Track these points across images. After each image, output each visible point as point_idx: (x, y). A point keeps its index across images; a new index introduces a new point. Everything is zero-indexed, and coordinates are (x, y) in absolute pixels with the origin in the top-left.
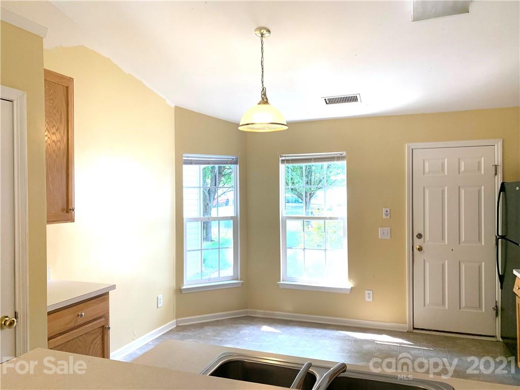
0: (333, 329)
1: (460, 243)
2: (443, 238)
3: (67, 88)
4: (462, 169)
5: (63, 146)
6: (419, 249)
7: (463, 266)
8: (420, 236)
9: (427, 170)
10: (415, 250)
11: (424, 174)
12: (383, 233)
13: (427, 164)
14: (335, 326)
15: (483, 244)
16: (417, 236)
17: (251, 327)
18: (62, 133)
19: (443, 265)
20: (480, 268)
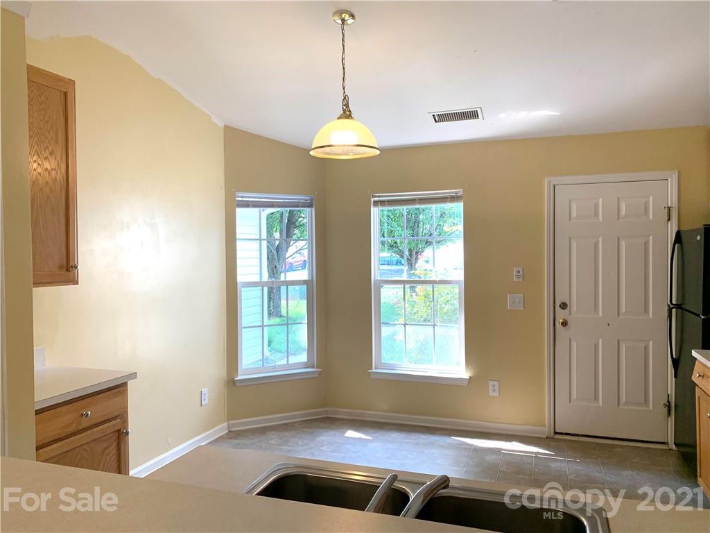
0: (444, 435)
1: (618, 315)
2: (596, 309)
3: (65, 93)
4: (623, 212)
5: (60, 176)
6: (562, 324)
7: (623, 347)
8: (564, 306)
9: (574, 214)
10: (558, 325)
11: (570, 220)
12: (513, 301)
13: (574, 207)
14: (447, 430)
15: (651, 316)
16: (560, 306)
17: (331, 432)
18: (59, 158)
19: (596, 346)
20: (646, 348)
